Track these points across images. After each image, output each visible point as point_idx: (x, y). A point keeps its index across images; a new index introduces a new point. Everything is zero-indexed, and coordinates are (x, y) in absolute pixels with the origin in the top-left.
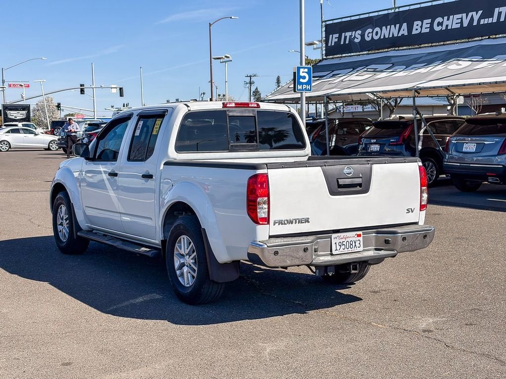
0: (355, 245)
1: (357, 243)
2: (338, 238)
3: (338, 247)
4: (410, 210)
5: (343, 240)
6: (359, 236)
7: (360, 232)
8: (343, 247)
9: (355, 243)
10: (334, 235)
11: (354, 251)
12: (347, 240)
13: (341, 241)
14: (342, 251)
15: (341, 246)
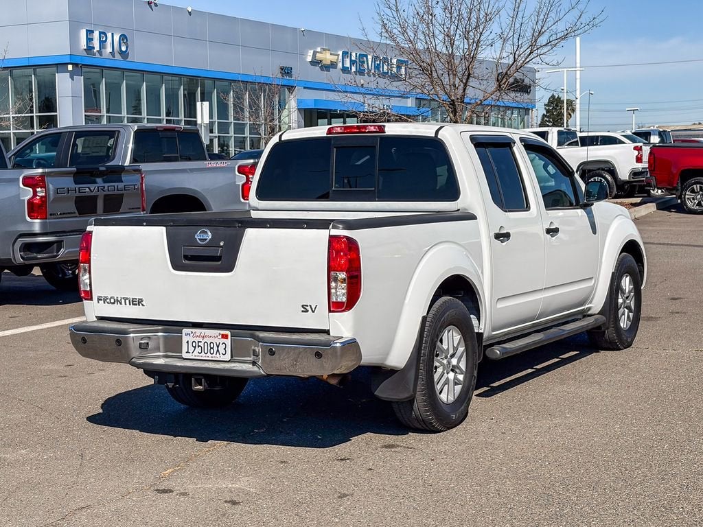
0: (218, 350)
1: (221, 348)
2: (192, 335)
3: (191, 349)
4: (309, 308)
5: (201, 339)
6: (225, 337)
7: (227, 332)
8: (198, 350)
9: (218, 347)
10: (185, 331)
11: (216, 359)
12: (205, 340)
13: (197, 340)
14: (195, 355)
15: (195, 347)
